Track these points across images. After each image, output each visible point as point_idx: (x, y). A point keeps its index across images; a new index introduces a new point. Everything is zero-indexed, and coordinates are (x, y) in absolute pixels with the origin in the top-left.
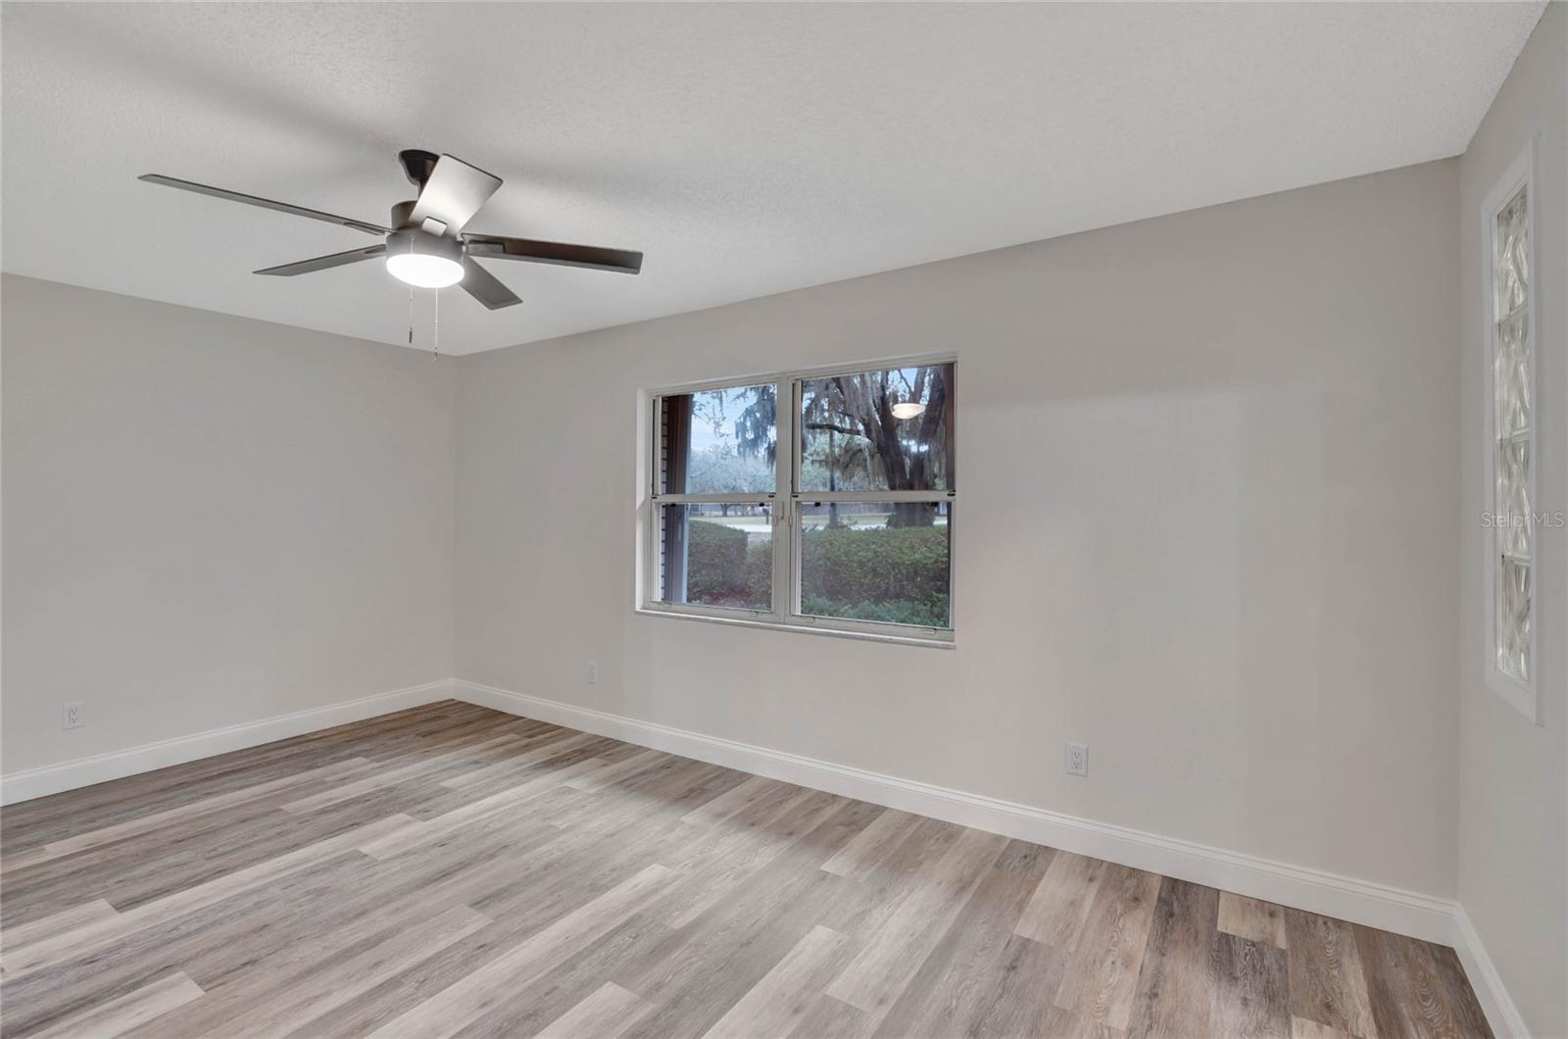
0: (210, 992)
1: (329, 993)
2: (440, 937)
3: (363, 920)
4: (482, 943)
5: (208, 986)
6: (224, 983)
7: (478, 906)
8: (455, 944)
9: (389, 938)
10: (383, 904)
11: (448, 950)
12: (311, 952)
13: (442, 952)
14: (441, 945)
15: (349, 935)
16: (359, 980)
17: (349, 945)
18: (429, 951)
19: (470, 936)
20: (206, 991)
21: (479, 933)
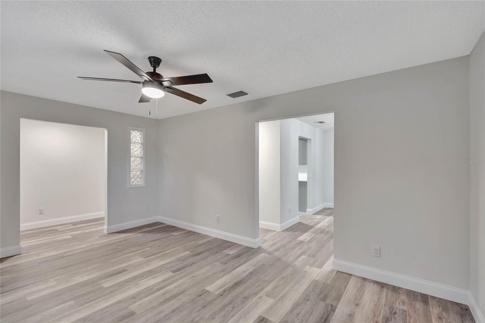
0: (204, 289)
1: (174, 288)
2: (146, 302)
3: (172, 309)
4: (134, 299)
5: (205, 290)
6: (202, 291)
7: (132, 313)
8: (142, 299)
9: (162, 302)
10: (167, 315)
11: (144, 298)
12: (184, 298)
13: (147, 297)
14: (146, 299)
15: (174, 304)
16: (168, 290)
17: (173, 300)
18: (150, 297)
19: (137, 302)
20: (205, 289)
21: (134, 303)
